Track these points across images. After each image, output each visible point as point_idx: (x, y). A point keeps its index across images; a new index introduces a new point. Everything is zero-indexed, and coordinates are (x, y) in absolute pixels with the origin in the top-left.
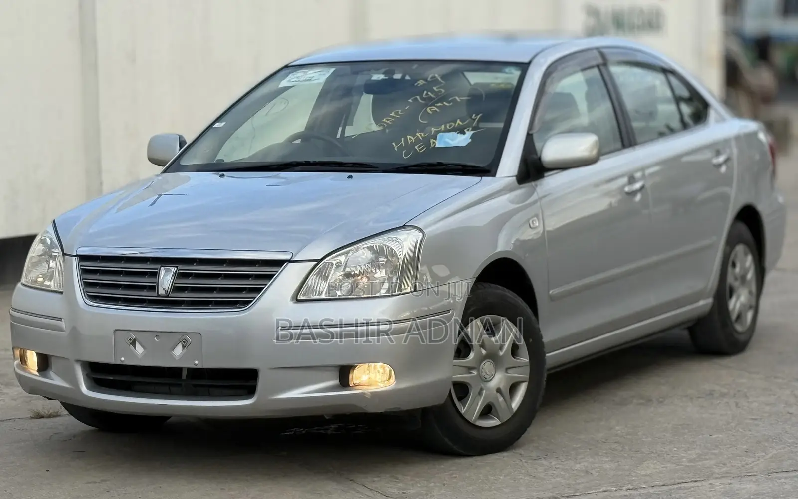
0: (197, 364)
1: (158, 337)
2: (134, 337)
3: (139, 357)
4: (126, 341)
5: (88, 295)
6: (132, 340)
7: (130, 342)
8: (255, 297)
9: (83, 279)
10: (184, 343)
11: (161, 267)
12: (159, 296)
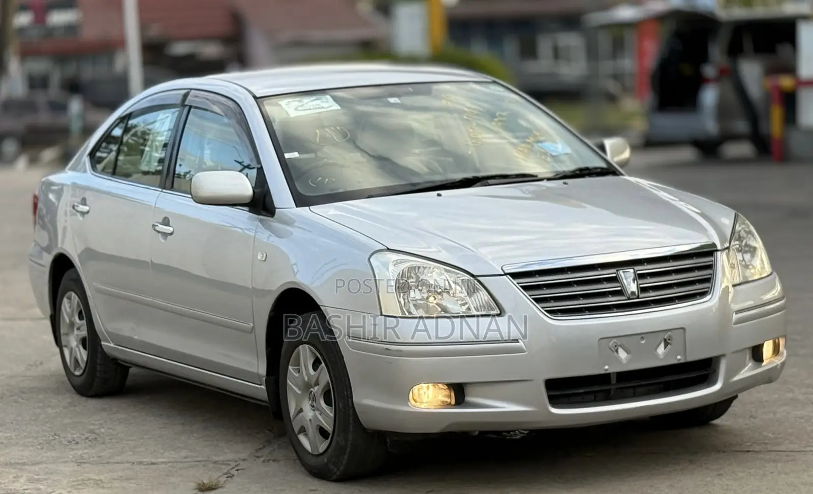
1: (643, 338)
2: (619, 343)
3: (624, 362)
4: (610, 349)
5: (546, 311)
6: (616, 346)
7: (616, 348)
8: (709, 288)
9: (530, 296)
10: (669, 340)
11: (617, 271)
12: (629, 299)
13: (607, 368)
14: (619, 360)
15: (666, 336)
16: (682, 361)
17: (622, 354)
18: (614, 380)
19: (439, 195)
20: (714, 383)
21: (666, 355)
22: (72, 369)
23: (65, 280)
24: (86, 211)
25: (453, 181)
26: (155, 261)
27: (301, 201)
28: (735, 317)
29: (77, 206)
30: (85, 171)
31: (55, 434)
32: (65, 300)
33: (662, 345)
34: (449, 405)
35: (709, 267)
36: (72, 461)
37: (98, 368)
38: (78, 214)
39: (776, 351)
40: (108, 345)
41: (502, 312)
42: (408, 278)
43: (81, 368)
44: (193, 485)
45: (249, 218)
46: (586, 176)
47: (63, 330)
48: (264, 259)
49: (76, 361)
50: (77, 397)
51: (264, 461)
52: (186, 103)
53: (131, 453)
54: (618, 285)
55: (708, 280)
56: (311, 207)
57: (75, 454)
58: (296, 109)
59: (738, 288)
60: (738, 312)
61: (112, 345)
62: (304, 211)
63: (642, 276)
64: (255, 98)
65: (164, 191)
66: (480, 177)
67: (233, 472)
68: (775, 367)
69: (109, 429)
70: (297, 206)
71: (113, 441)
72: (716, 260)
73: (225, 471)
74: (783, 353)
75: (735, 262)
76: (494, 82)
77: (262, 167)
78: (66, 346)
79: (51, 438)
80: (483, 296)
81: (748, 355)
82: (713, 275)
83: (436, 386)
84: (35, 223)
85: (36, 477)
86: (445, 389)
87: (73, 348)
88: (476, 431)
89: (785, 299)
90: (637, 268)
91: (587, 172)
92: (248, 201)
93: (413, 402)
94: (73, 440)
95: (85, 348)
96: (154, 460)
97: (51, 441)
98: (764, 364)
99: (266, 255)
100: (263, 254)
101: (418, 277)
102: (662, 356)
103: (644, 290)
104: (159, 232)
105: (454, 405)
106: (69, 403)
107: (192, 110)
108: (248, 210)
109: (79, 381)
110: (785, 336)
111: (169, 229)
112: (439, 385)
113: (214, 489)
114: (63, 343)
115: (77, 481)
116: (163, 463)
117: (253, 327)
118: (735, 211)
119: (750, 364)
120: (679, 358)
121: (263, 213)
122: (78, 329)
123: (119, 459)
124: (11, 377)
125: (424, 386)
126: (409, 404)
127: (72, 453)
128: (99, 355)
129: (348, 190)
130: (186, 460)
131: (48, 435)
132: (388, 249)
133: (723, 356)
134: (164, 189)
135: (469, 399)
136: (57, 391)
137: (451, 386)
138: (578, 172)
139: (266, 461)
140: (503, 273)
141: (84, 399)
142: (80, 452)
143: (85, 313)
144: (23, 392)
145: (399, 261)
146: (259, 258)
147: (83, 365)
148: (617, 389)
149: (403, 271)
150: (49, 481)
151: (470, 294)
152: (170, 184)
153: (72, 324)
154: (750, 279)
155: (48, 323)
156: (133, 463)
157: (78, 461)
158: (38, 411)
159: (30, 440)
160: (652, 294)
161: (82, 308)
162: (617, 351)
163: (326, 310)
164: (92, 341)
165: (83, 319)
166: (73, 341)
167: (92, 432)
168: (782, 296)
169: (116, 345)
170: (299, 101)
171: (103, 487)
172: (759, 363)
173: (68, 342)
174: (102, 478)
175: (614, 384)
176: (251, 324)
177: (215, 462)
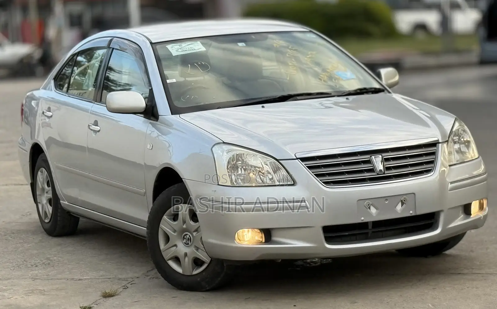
0: (412, 213)
1: (387, 200)
2: (371, 203)
3: (374, 215)
4: (365, 207)
5: (322, 182)
6: (369, 205)
7: (369, 206)
8: (432, 167)
9: (313, 173)
10: (404, 201)
11: (371, 156)
12: (378, 174)
13: (363, 219)
14: (371, 214)
15: (403, 198)
16: (413, 214)
17: (373, 210)
18: (370, 226)
19: (263, 107)
20: (436, 228)
21: (403, 211)
22: (43, 218)
23: (39, 161)
24: (50, 115)
25: (275, 97)
26: (89, 147)
27: (175, 111)
28: (450, 186)
29: (46, 112)
30: (51, 90)
31: (25, 261)
32: (39, 173)
33: (400, 204)
34: (261, 243)
35: (433, 154)
36: (30, 278)
37: (59, 218)
38: (46, 118)
39: (481, 207)
40: (64, 203)
41: (295, 183)
42: (237, 161)
43: (48, 218)
44: (99, 293)
45: (144, 122)
46: (365, 94)
47: (38, 193)
48: (151, 148)
49: (46, 213)
50: (46, 236)
51: (150, 279)
52: (111, 46)
53: (68, 273)
54: (371, 165)
55: (432, 162)
56: (180, 115)
57: (33, 273)
58: (177, 51)
59: (452, 167)
60: (452, 183)
61: (66, 203)
62: (176, 117)
63: (387, 160)
64: (151, 43)
65: (96, 103)
66: (293, 95)
67: (129, 285)
68: (479, 219)
69: (59, 257)
70: (172, 114)
71: (60, 265)
72: (438, 149)
73: (123, 285)
74: (486, 209)
75: (452, 150)
76: (311, 31)
77: (152, 89)
78: (39, 203)
79: (21, 263)
80: (283, 172)
81: (461, 210)
82: (436, 159)
83: (254, 231)
84: (22, 120)
85: (4, 288)
86: (259, 232)
87: (44, 204)
88: (279, 259)
89: (487, 174)
90: (383, 155)
91: (364, 91)
92: (143, 111)
93: (238, 241)
94: (35, 264)
95: (51, 205)
96: (81, 278)
97: (21, 265)
98: (472, 216)
99: (152, 146)
100: (150, 145)
101: (243, 160)
102: (399, 211)
103: (388, 169)
104: (92, 130)
105: (264, 242)
106: (40, 240)
107: (114, 50)
108: (143, 116)
109: (47, 226)
110: (487, 199)
111: (97, 128)
112: (255, 229)
113: (113, 296)
114: (38, 201)
115: (30, 290)
116: (86, 279)
117: (145, 193)
118: (456, 117)
119: (462, 216)
120: (411, 213)
121: (152, 118)
122: (47, 193)
123: (59, 276)
124: (9, 223)
125: (246, 230)
126: (236, 242)
127: (31, 272)
128: (59, 210)
129: (207, 103)
130: (101, 278)
131: (20, 261)
132: (224, 142)
133: (442, 211)
134: (96, 102)
135: (274, 238)
136: (34, 233)
137: (262, 231)
138: (359, 91)
139: (152, 278)
140: (296, 158)
141: (50, 237)
142: (37, 272)
143: (50, 182)
144: (13, 233)
145: (230, 150)
146: (148, 147)
147: (49, 216)
148: (373, 232)
149: (233, 156)
150: (12, 290)
151: (275, 172)
152: (100, 99)
153: (43, 189)
154: (465, 161)
155: (29, 187)
156: (68, 279)
157: (34, 278)
158: (19, 245)
159: (7, 264)
160: (393, 171)
161: (49, 179)
162: (369, 208)
163: (185, 181)
164: (55, 201)
165: (50, 187)
166: (44, 200)
167: (48, 259)
168: (484, 172)
169: (69, 203)
170: (180, 46)
171: (44, 295)
172: (469, 216)
173: (41, 200)
174: (45, 289)
175: (370, 230)
176: (144, 190)
177: (119, 279)
